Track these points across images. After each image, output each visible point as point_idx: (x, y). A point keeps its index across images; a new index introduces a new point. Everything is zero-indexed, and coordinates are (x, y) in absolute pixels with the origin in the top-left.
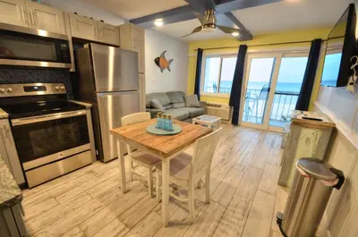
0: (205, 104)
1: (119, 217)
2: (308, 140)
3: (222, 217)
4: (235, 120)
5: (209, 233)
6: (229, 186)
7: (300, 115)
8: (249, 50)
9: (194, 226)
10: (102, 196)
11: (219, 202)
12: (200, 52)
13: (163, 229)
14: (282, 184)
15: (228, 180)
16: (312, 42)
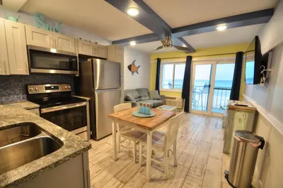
0: (163, 97)
1: (115, 176)
2: (240, 120)
3: (187, 175)
4: (187, 109)
5: (179, 185)
6: (189, 155)
7: (233, 103)
8: (193, 59)
9: (169, 181)
10: (100, 162)
11: (183, 165)
12: (159, 60)
13: (147, 183)
14: (226, 152)
15: (187, 151)
16: (237, 53)
